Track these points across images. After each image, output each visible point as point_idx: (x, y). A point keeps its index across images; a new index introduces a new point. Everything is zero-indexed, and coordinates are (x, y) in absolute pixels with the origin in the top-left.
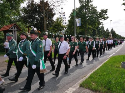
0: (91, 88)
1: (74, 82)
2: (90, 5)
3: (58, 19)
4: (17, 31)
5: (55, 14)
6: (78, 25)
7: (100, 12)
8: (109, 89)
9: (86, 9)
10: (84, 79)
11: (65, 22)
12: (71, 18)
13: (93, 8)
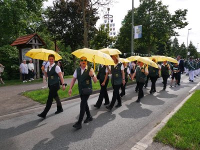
0: (174, 144)
1: (142, 132)
2: (156, 3)
3: (102, 27)
4: (39, 45)
5: (98, 18)
6: (137, 36)
7: (174, 14)
9: (150, 10)
11: (112, 31)
13: (161, 8)
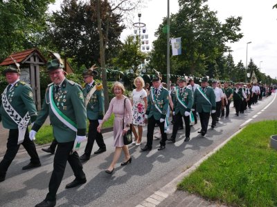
0: (202, 193)
1: (165, 178)
2: (201, 7)
3: (130, 39)
4: (40, 65)
5: (123, 27)
6: (175, 52)
7: (225, 23)
8: (242, 196)
9: (192, 18)
10: (186, 173)
11: (145, 45)
12: (160, 37)
13: (208, 15)
